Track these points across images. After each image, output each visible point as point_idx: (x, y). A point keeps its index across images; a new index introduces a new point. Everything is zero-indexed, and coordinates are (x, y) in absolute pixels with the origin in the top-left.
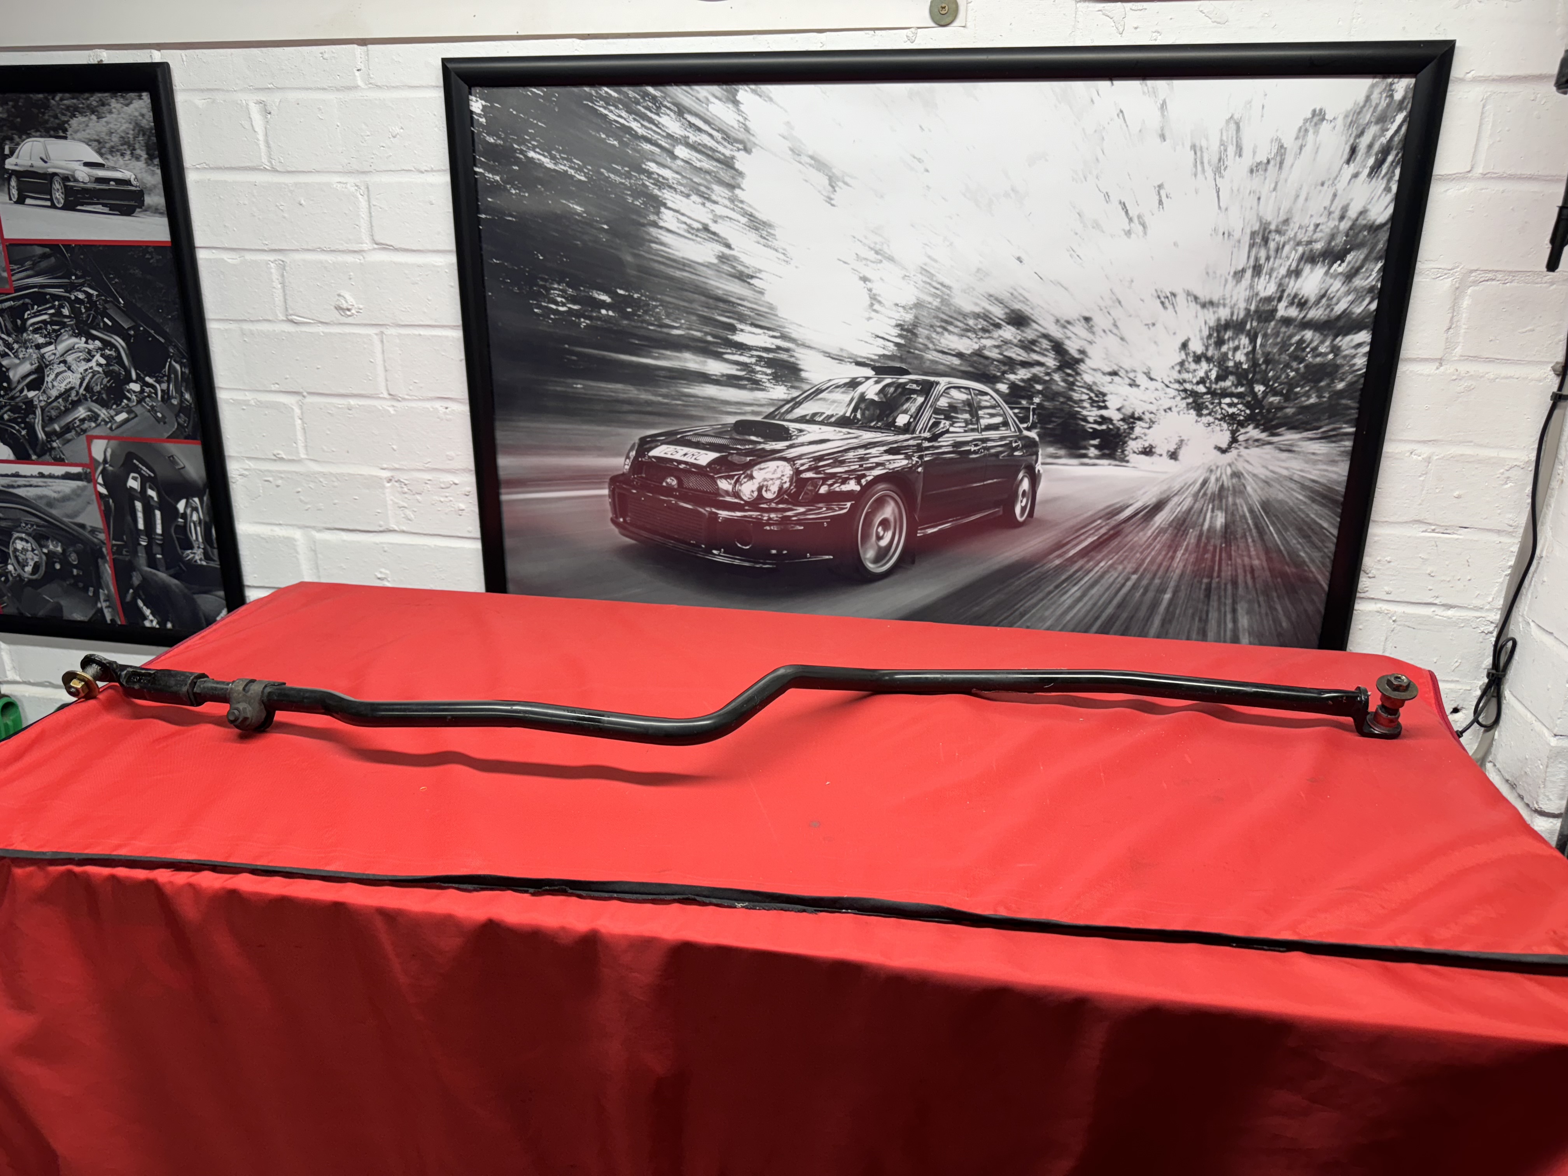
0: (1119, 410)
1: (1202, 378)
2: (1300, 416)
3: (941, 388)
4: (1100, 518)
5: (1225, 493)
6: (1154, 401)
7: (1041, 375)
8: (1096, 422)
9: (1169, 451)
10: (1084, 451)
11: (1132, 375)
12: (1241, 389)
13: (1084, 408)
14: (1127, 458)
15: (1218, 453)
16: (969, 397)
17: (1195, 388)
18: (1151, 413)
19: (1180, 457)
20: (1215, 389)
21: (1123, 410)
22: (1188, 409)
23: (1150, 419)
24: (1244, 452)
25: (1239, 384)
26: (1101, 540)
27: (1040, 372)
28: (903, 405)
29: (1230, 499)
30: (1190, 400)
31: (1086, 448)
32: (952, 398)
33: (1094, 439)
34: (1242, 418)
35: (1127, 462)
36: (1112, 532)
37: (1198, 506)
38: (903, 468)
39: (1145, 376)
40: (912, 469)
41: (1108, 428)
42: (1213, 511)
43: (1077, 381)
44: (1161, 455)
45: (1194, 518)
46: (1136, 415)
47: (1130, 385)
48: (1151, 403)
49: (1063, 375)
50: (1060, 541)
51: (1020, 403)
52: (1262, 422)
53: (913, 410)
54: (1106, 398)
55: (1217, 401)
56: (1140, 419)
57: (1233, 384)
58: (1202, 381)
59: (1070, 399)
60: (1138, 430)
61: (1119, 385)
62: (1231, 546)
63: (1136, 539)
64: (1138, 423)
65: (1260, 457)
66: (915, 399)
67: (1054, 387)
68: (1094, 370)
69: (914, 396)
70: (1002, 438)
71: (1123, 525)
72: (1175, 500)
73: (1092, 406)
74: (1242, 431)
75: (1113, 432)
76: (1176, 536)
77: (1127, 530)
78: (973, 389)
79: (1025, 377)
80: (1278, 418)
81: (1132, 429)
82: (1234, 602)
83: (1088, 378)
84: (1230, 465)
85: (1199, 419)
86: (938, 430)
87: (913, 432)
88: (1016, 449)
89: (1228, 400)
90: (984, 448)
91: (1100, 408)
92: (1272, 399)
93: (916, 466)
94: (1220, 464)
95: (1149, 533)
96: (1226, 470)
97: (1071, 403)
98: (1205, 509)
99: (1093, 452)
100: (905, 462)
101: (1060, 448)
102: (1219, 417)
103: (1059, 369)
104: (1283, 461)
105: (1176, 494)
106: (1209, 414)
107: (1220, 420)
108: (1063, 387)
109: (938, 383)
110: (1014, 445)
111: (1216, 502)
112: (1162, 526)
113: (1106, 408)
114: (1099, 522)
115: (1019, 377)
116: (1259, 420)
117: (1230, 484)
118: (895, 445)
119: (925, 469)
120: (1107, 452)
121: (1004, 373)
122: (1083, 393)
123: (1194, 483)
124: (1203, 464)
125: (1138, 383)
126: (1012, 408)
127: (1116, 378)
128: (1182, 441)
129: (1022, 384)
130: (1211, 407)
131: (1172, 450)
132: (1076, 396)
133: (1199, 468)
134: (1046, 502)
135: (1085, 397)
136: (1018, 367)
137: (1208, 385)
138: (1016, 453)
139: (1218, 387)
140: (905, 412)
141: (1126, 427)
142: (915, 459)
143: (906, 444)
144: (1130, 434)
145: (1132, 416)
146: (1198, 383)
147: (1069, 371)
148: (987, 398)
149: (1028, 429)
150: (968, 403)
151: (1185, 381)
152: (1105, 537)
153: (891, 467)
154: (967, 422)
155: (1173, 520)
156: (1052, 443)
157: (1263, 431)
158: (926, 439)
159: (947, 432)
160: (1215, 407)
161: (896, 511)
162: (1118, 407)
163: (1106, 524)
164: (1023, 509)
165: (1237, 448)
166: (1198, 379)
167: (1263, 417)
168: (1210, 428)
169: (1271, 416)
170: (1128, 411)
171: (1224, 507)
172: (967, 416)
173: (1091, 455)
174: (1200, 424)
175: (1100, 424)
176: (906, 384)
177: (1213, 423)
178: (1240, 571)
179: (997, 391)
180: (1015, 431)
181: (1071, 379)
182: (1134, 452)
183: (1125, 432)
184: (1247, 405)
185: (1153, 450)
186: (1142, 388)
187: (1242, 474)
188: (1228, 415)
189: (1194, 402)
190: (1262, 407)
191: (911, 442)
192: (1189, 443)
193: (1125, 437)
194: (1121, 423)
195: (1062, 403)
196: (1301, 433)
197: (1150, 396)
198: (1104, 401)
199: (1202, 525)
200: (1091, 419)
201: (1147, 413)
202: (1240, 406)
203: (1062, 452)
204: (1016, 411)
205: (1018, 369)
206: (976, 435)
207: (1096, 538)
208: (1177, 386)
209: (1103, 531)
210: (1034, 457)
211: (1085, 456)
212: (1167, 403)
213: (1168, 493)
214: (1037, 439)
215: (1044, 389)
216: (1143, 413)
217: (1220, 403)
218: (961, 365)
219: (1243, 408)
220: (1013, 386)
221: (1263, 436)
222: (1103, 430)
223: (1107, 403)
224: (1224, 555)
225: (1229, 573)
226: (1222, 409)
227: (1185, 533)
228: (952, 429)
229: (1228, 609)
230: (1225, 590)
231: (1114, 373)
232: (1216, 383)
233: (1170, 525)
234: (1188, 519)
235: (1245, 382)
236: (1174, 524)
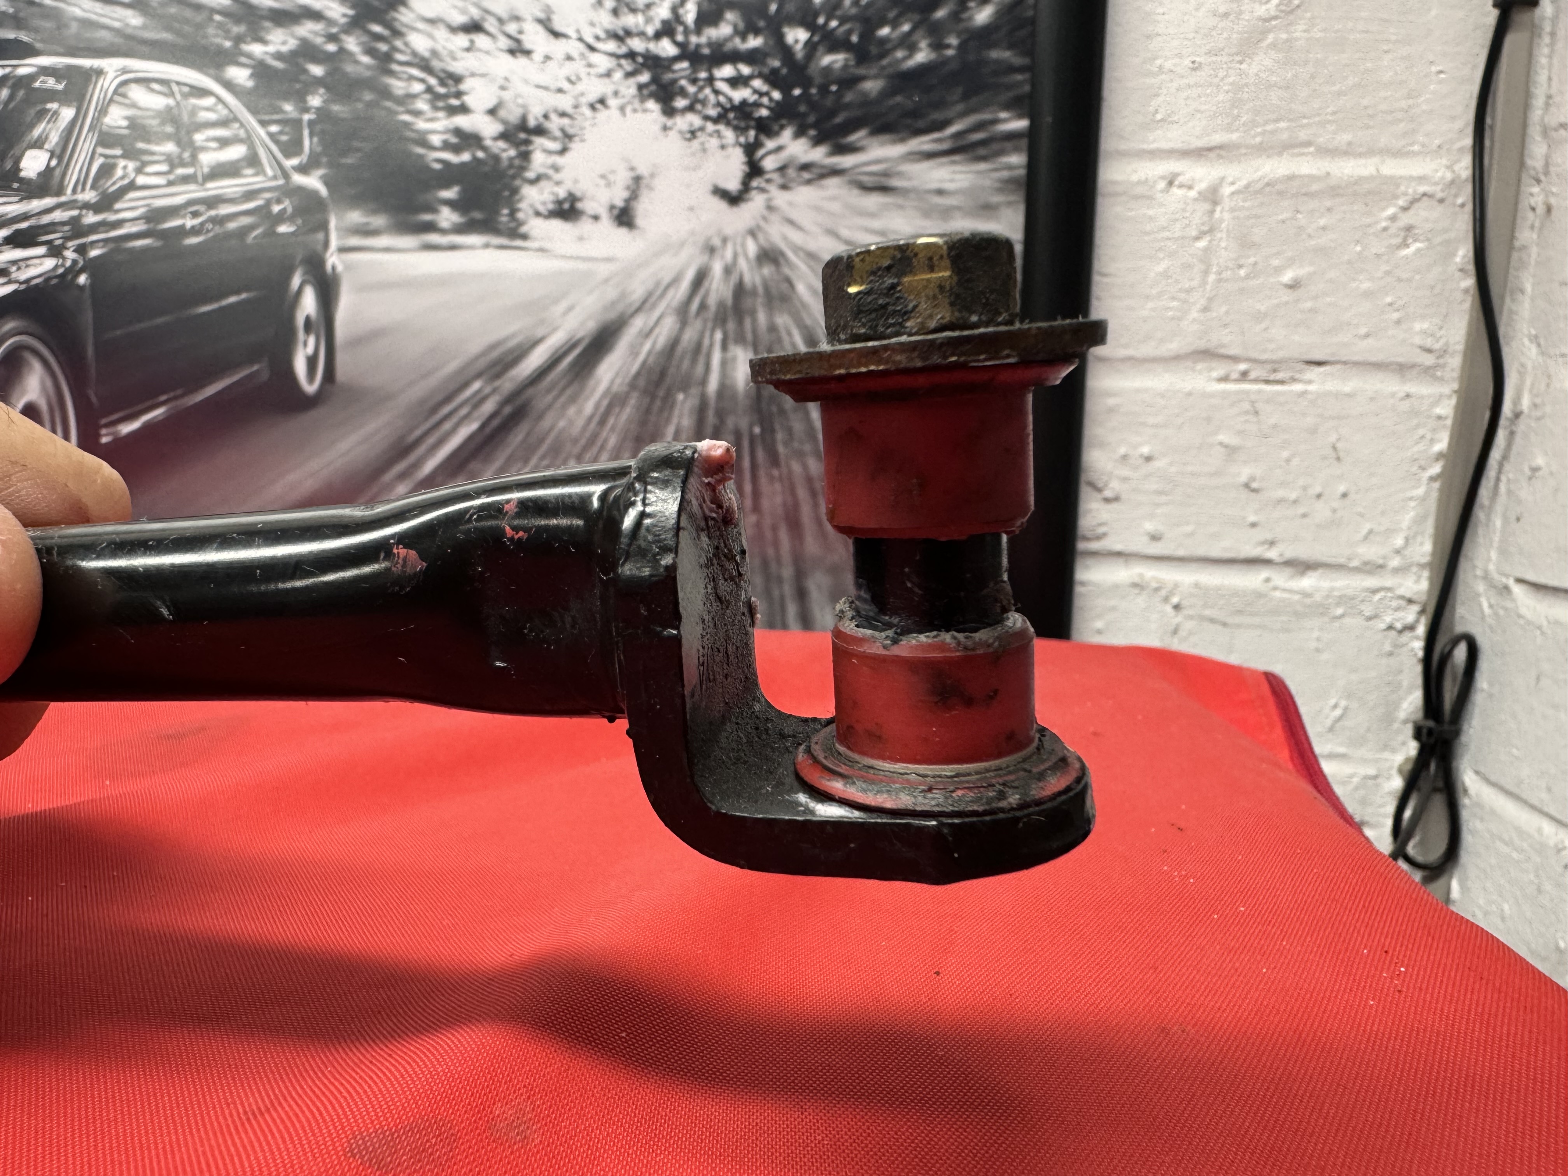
0: (492, 112)
1: (665, 23)
2: (899, 99)
3: (107, 83)
4: (478, 376)
5: (747, 303)
6: (566, 86)
7: (319, 40)
8: (447, 146)
9: (612, 207)
10: (427, 217)
11: (512, 28)
12: (754, 42)
13: (417, 113)
14: (524, 229)
15: (721, 205)
16: (171, 102)
17: (652, 47)
18: (563, 114)
19: (639, 221)
20: (698, 46)
21: (502, 113)
22: (643, 99)
23: (563, 130)
24: (781, 198)
25: (749, 29)
26: (488, 430)
27: (316, 33)
28: (32, 126)
29: (762, 317)
30: (645, 77)
31: (434, 210)
32: (134, 105)
33: (447, 186)
34: (764, 112)
35: (525, 237)
36: (508, 410)
37: (689, 336)
38: (48, 277)
39: (540, 29)
40: (65, 279)
41: (475, 158)
42: (724, 347)
43: (395, 49)
44: (596, 218)
45: (686, 364)
46: (532, 123)
47: (512, 52)
48: (560, 91)
49: (365, 38)
50: (402, 438)
51: (281, 111)
52: (811, 119)
53: (54, 138)
54: (463, 87)
55: (703, 75)
56: (540, 131)
57: (736, 32)
58: (666, 30)
59: (386, 93)
60: (539, 160)
61: (487, 53)
62: (773, 431)
63: (562, 424)
64: (539, 141)
65: (818, 209)
66: (56, 113)
67: (349, 68)
68: (432, 22)
69: (53, 106)
70: (250, 195)
71: (530, 391)
72: (638, 324)
73: (436, 108)
74: (770, 144)
75: (486, 169)
76: (648, 411)
77: (540, 403)
78: (178, 83)
79: (284, 49)
80: (847, 106)
81: (525, 156)
82: (800, 575)
83: (419, 43)
84: (752, 233)
85: (670, 123)
86: (112, 185)
87: (60, 192)
88: (280, 218)
89: (727, 71)
90: (215, 220)
91: (453, 111)
92: (827, 60)
93: (73, 271)
94: (728, 231)
95: (589, 407)
96: (743, 245)
97: (388, 104)
98: (706, 342)
99: (447, 217)
100: (50, 263)
101: (375, 212)
102: (713, 112)
103: (356, 24)
104: (872, 215)
105: (638, 310)
106: (691, 108)
107: (716, 120)
108: (368, 67)
109: (100, 72)
110: (276, 209)
111: (731, 326)
112: (615, 388)
113: (464, 109)
114: (476, 385)
115: (271, 49)
116: (804, 115)
117: (758, 281)
118: (24, 225)
119: (92, 276)
120: (477, 215)
121: (239, 40)
122: (412, 78)
123: (676, 280)
124: (692, 233)
125: (527, 45)
126: (264, 123)
127: (481, 40)
128: (638, 179)
129: (279, 65)
130: (692, 89)
131: (620, 203)
132: (398, 86)
133: (682, 244)
134: (357, 342)
135: (418, 87)
136: (267, 24)
137: (680, 38)
138: (283, 229)
139: (703, 40)
140: (38, 144)
141: (512, 153)
142: (70, 255)
143: (46, 219)
144: (523, 169)
145: (523, 125)
146: (658, 36)
147: (377, 28)
148: (209, 101)
149: (303, 169)
150: (169, 116)
151: (628, 33)
152: (496, 422)
153: (23, 276)
154: (173, 162)
155: (638, 374)
156: (356, 201)
157: (817, 141)
158: (86, 206)
159: (132, 186)
160: (701, 89)
161: (49, 383)
162: (490, 104)
163: (494, 391)
164: (312, 362)
165: (762, 190)
166: (657, 25)
167: (813, 106)
168: (696, 143)
169: (829, 102)
170: (512, 115)
171: (749, 336)
172: (170, 147)
173: (444, 224)
174: (673, 134)
175: (456, 149)
176: (32, 78)
177: (702, 129)
178: (802, 493)
179: (229, 85)
180: (275, 178)
181: (383, 47)
182: (538, 214)
183: (511, 166)
184: (773, 79)
185: (579, 205)
186: (537, 57)
187: (782, 254)
188: (734, 108)
189: (655, 80)
190: (806, 84)
191: (58, 216)
192: (657, 182)
193: (514, 177)
194: (501, 144)
195: (369, 105)
196: (902, 140)
197: (556, 74)
198: (459, 95)
199: (704, 382)
200: (436, 140)
201: (554, 117)
202: (757, 83)
203: (379, 221)
204: (274, 129)
205: (268, 30)
206: (191, 192)
207: (474, 426)
208: (611, 46)
209: (489, 407)
210: (320, 236)
211: (430, 227)
212: (594, 88)
213: (620, 308)
214: (323, 191)
215: (329, 74)
216: (546, 116)
217: (711, 80)
218: (144, 27)
219: (765, 88)
220: (261, 70)
221: (819, 154)
222: (463, 164)
223: (468, 99)
224: (761, 455)
225: (779, 500)
226: (717, 92)
227: (668, 402)
228: (141, 180)
229: (788, 589)
230: (776, 543)
231: (474, 27)
232: (698, 31)
233: (633, 385)
234: (672, 370)
235: (762, 24)
236: (642, 383)
